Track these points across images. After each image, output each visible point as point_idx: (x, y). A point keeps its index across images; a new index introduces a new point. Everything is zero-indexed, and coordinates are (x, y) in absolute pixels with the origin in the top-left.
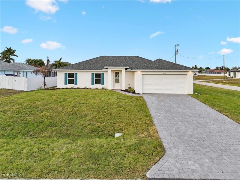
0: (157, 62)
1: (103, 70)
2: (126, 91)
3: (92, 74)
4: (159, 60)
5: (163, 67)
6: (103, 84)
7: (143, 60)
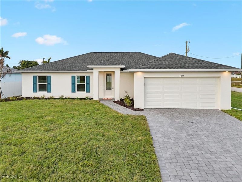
0: (168, 58)
1: (88, 71)
2: (121, 102)
3: (72, 76)
4: (172, 56)
5: (179, 65)
6: (88, 91)
7: (147, 57)
